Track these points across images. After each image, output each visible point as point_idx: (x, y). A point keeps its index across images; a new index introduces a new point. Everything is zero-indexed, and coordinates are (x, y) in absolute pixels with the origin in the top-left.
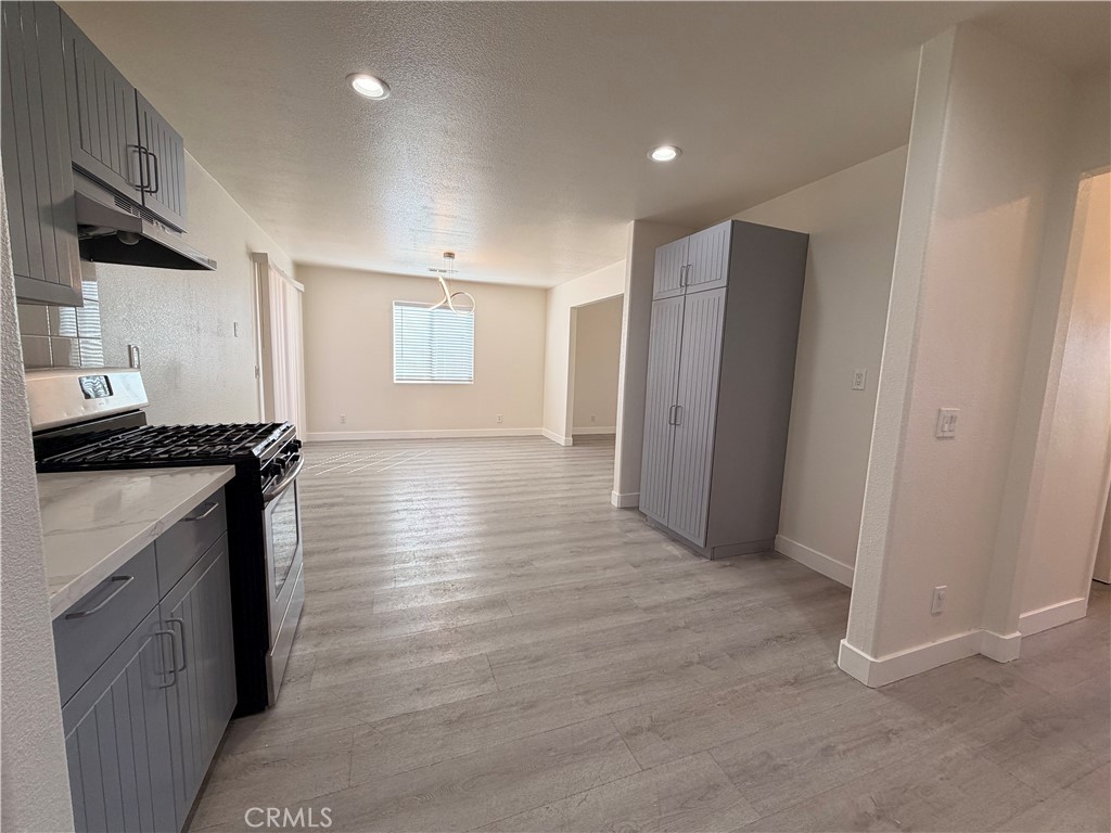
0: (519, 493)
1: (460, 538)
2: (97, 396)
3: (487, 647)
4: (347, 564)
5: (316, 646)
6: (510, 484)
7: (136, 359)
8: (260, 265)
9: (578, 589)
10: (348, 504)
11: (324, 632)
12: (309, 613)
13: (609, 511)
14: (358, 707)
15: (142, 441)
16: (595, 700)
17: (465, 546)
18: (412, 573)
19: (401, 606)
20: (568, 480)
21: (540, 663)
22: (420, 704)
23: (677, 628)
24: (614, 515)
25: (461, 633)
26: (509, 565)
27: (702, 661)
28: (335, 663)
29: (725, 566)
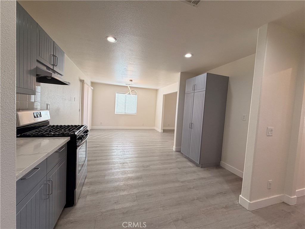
0: (147, 146)
1: (130, 158)
2: (37, 117)
3: (135, 191)
4: (99, 164)
5: (89, 188)
6: (144, 143)
7: (48, 107)
8: (82, 83)
9: (163, 175)
10: (101, 147)
11: (91, 184)
12: (88, 178)
13: (172, 152)
14: (98, 207)
15: (48, 129)
16: (166, 209)
17: (131, 160)
18: (116, 167)
19: (113, 177)
20: (161, 142)
21: (150, 197)
22: (116, 207)
23: (190, 188)
24: (174, 153)
25: (129, 186)
26: (143, 166)
27: (198, 199)
28: (93, 193)
29: (205, 170)
